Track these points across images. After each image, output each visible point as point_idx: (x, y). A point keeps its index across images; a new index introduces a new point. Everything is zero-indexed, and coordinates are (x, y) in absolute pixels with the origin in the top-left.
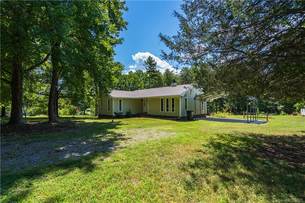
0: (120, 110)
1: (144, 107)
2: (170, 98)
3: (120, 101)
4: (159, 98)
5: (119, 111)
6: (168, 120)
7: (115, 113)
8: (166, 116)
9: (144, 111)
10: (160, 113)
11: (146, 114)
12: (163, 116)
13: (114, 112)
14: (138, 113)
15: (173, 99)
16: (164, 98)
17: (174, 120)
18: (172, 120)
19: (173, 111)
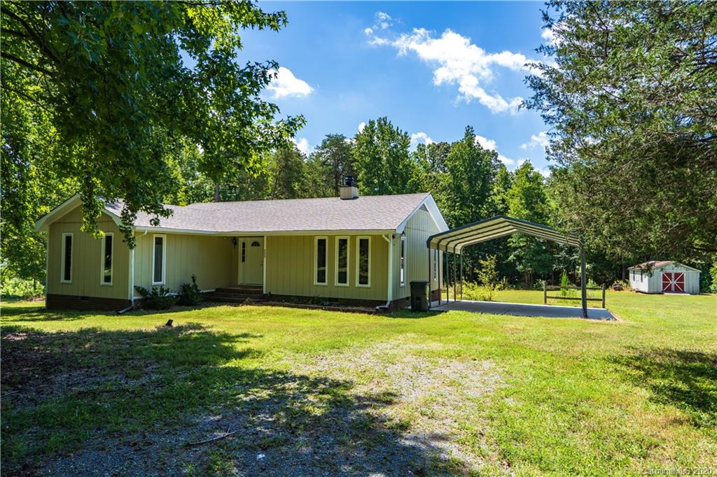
0: (158, 277)
1: (241, 264)
2: (353, 237)
3: (159, 241)
4: (312, 238)
5: (154, 283)
6: (354, 312)
7: (139, 290)
8: (336, 300)
9: (240, 282)
10: (315, 287)
11: (256, 292)
12: (325, 299)
13: (135, 287)
14: (218, 290)
15: (364, 243)
16: (332, 238)
17: (377, 313)
18: (370, 313)
19: (363, 280)
